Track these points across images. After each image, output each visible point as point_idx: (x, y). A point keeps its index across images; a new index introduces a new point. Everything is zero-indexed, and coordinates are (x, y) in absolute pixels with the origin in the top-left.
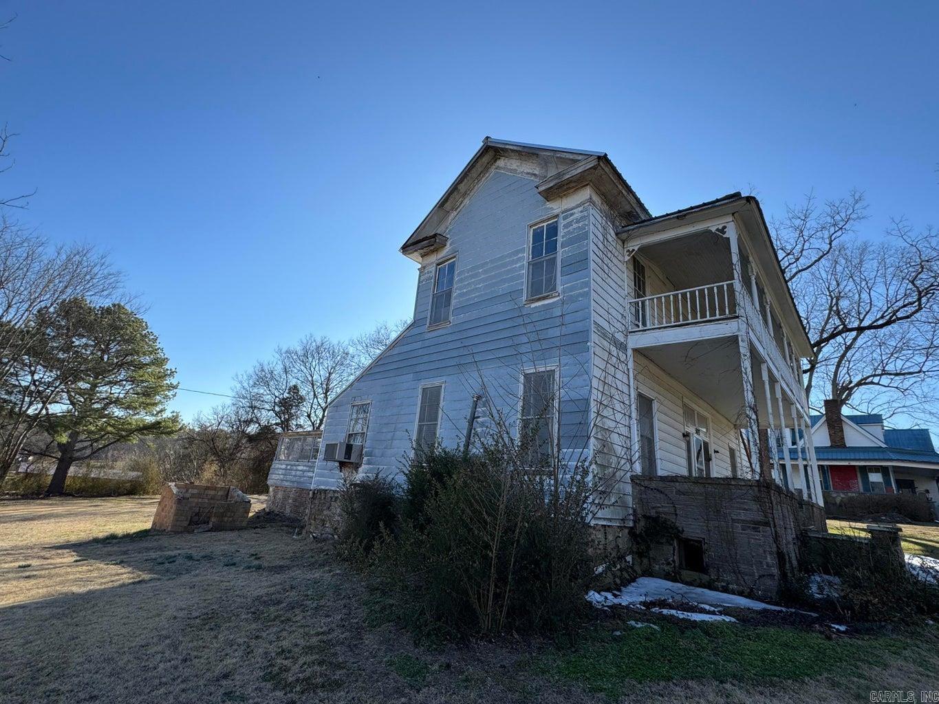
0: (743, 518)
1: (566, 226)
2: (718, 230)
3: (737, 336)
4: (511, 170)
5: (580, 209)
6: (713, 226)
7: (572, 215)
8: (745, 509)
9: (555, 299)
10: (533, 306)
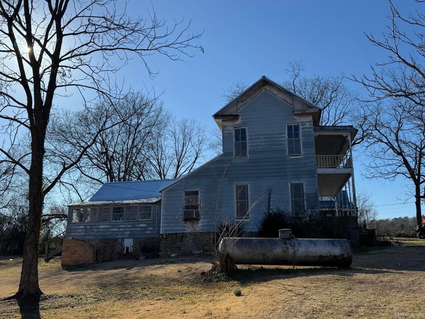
0: (352, 227)
1: (303, 129)
2: (345, 136)
3: (351, 174)
4: (274, 94)
5: (309, 123)
6: (344, 134)
7: (306, 125)
8: (352, 225)
9: (301, 157)
10: (291, 157)
